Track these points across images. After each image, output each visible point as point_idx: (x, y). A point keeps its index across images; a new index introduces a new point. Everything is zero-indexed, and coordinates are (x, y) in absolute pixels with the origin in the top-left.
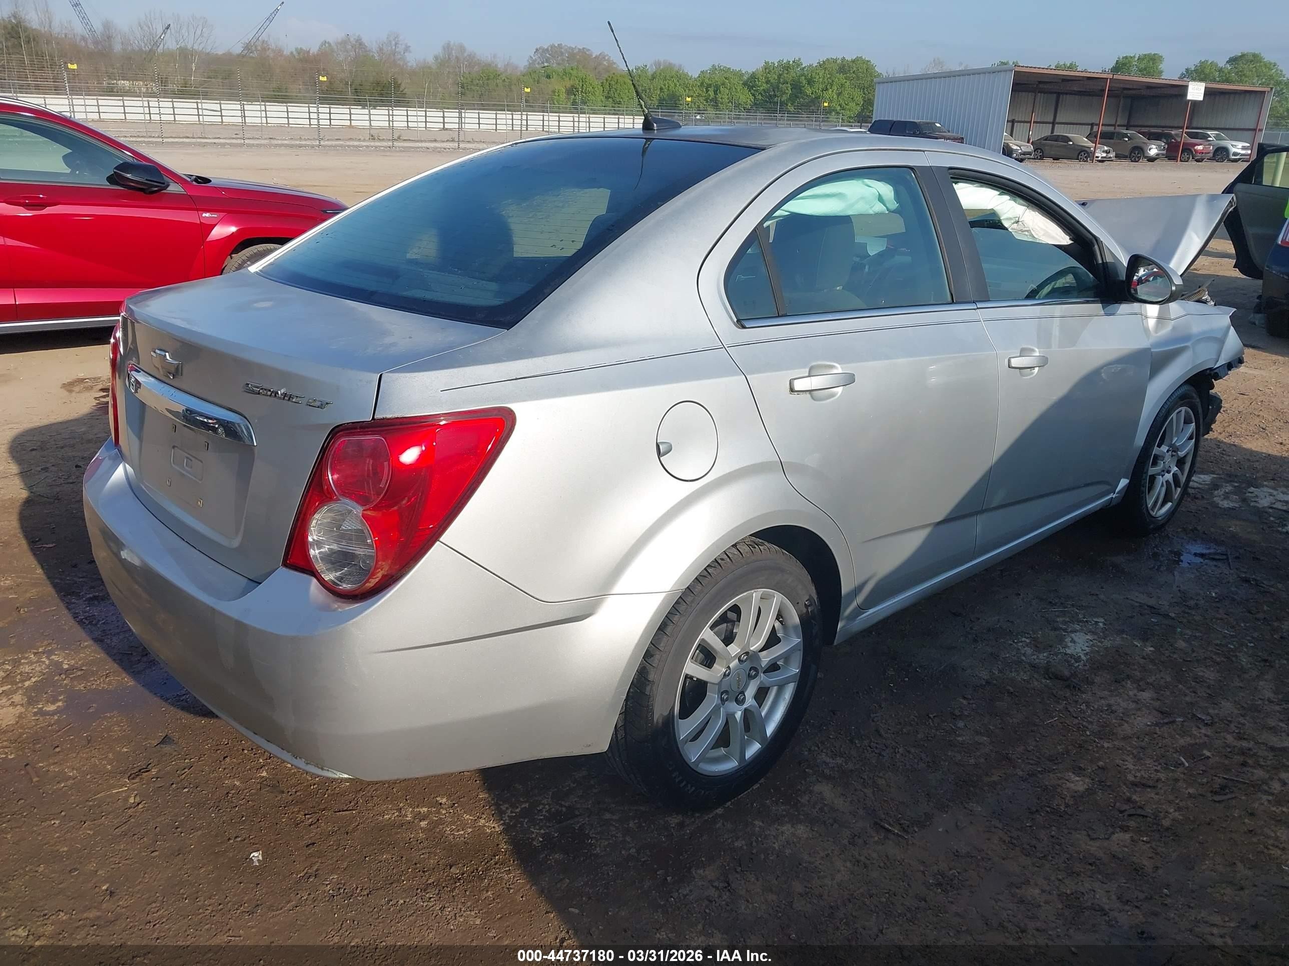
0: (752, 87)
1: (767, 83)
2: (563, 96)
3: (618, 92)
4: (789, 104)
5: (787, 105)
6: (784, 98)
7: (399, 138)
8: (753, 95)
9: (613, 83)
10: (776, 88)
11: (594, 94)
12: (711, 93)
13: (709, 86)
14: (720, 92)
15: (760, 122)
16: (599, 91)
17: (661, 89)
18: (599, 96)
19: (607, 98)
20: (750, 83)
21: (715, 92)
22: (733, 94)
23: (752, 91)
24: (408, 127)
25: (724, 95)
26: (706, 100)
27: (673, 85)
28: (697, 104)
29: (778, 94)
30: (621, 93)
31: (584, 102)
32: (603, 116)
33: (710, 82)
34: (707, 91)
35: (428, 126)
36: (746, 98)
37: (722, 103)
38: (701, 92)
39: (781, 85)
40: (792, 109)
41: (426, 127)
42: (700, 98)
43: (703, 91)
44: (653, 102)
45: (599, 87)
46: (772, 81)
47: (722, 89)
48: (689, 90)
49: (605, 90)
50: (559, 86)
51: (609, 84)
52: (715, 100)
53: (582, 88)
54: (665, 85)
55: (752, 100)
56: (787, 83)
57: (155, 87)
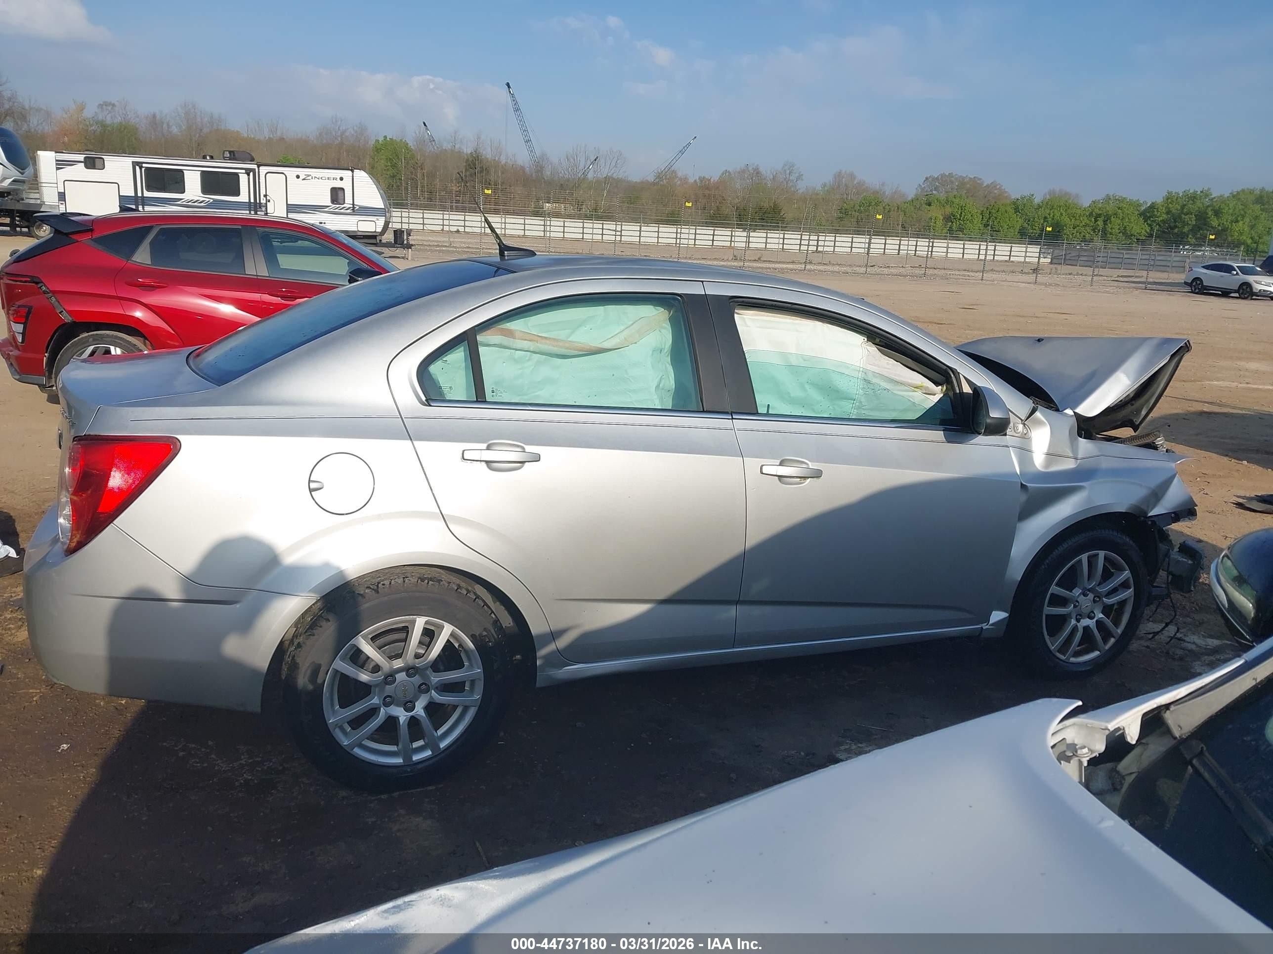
0: (1150, 217)
1: (1168, 213)
2: (940, 223)
3: (998, 220)
4: (1190, 236)
5: (1188, 236)
6: (1186, 229)
7: (759, 259)
8: (1150, 225)
9: (993, 211)
10: (1177, 218)
11: (972, 222)
12: (1100, 223)
13: (1099, 216)
14: (1111, 223)
15: (1154, 253)
16: (977, 220)
17: (1045, 218)
18: (978, 223)
19: (986, 226)
20: (1148, 214)
21: (1105, 222)
22: (1125, 224)
23: (1149, 222)
24: (783, 249)
25: (1115, 225)
26: (1094, 230)
27: (1058, 214)
28: (1083, 234)
29: (1179, 225)
30: (1001, 221)
31: (961, 230)
32: (979, 243)
33: (1101, 212)
34: (1096, 221)
35: (801, 249)
36: (1140, 228)
37: (1111, 234)
38: (1088, 222)
39: (1183, 216)
40: (1193, 241)
41: (800, 250)
42: (1087, 228)
43: (1091, 221)
44: (1035, 231)
45: (978, 215)
46: (1174, 211)
47: (1113, 219)
48: (1076, 219)
49: (985, 218)
50: (937, 213)
51: (990, 213)
52: (1104, 231)
53: (961, 216)
54: (1049, 214)
55: (1148, 231)
56: (1191, 214)
57: (571, 210)
